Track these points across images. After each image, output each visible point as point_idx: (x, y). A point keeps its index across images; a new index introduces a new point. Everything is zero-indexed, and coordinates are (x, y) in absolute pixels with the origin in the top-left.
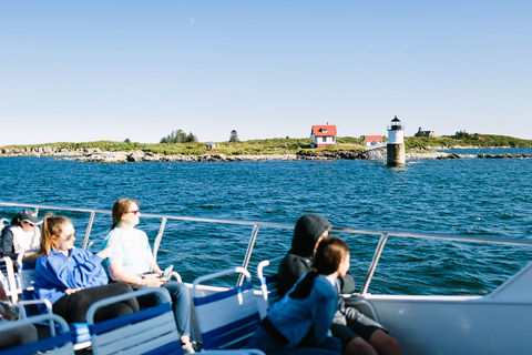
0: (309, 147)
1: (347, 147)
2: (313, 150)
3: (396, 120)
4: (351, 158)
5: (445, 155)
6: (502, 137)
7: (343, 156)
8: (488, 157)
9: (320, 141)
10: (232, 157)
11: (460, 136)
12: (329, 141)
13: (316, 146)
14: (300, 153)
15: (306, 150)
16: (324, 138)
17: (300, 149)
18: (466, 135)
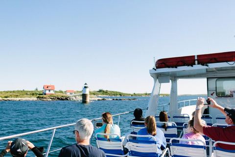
0: (42, 94)
1: (60, 95)
2: (45, 96)
3: (86, 84)
4: (62, 99)
5: (100, 99)
6: (117, 92)
7: (58, 98)
8: (117, 100)
9: (47, 92)
10: (5, 99)
11: (100, 91)
12: (52, 92)
13: (45, 94)
14: (38, 97)
15: (41, 96)
16: (50, 90)
17: (38, 95)
18: (103, 91)
